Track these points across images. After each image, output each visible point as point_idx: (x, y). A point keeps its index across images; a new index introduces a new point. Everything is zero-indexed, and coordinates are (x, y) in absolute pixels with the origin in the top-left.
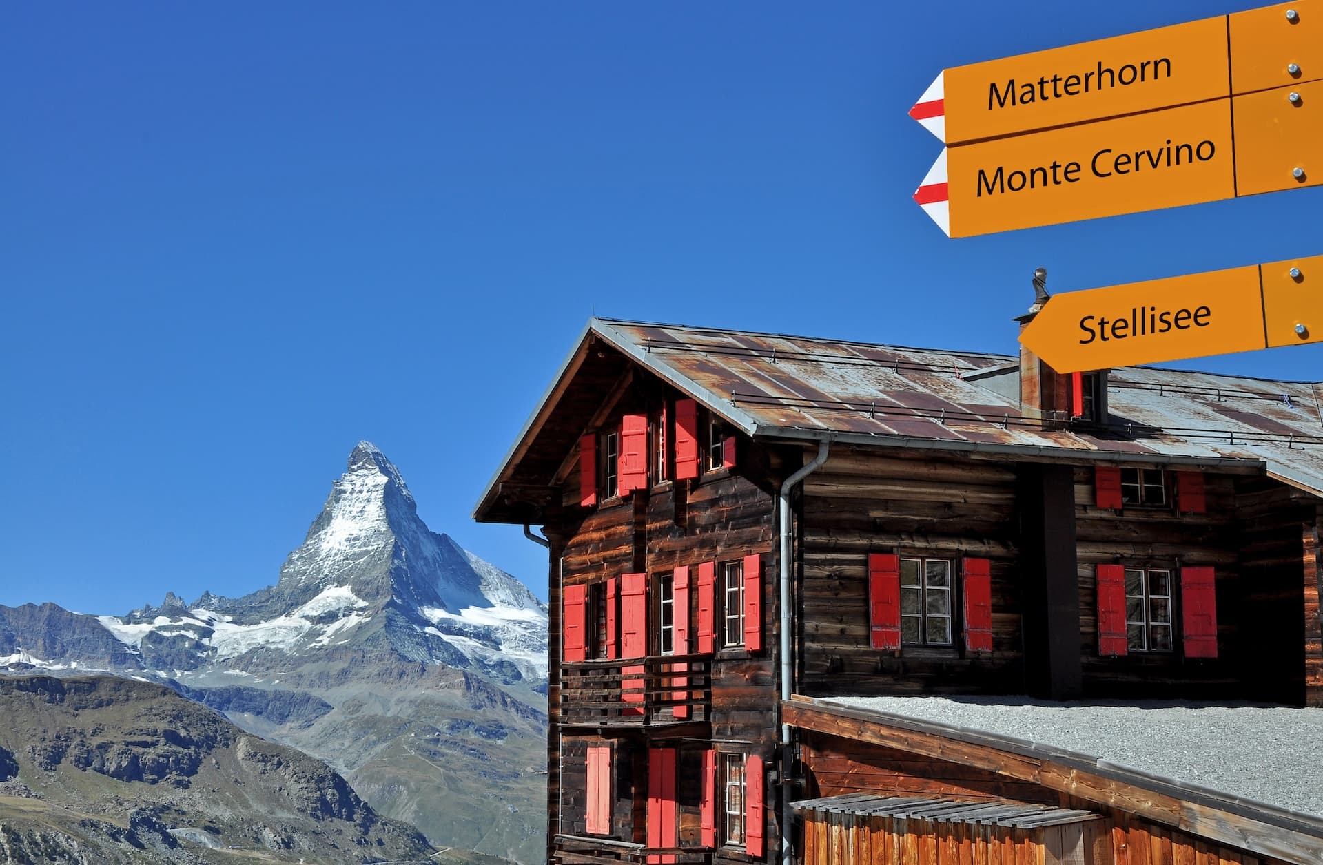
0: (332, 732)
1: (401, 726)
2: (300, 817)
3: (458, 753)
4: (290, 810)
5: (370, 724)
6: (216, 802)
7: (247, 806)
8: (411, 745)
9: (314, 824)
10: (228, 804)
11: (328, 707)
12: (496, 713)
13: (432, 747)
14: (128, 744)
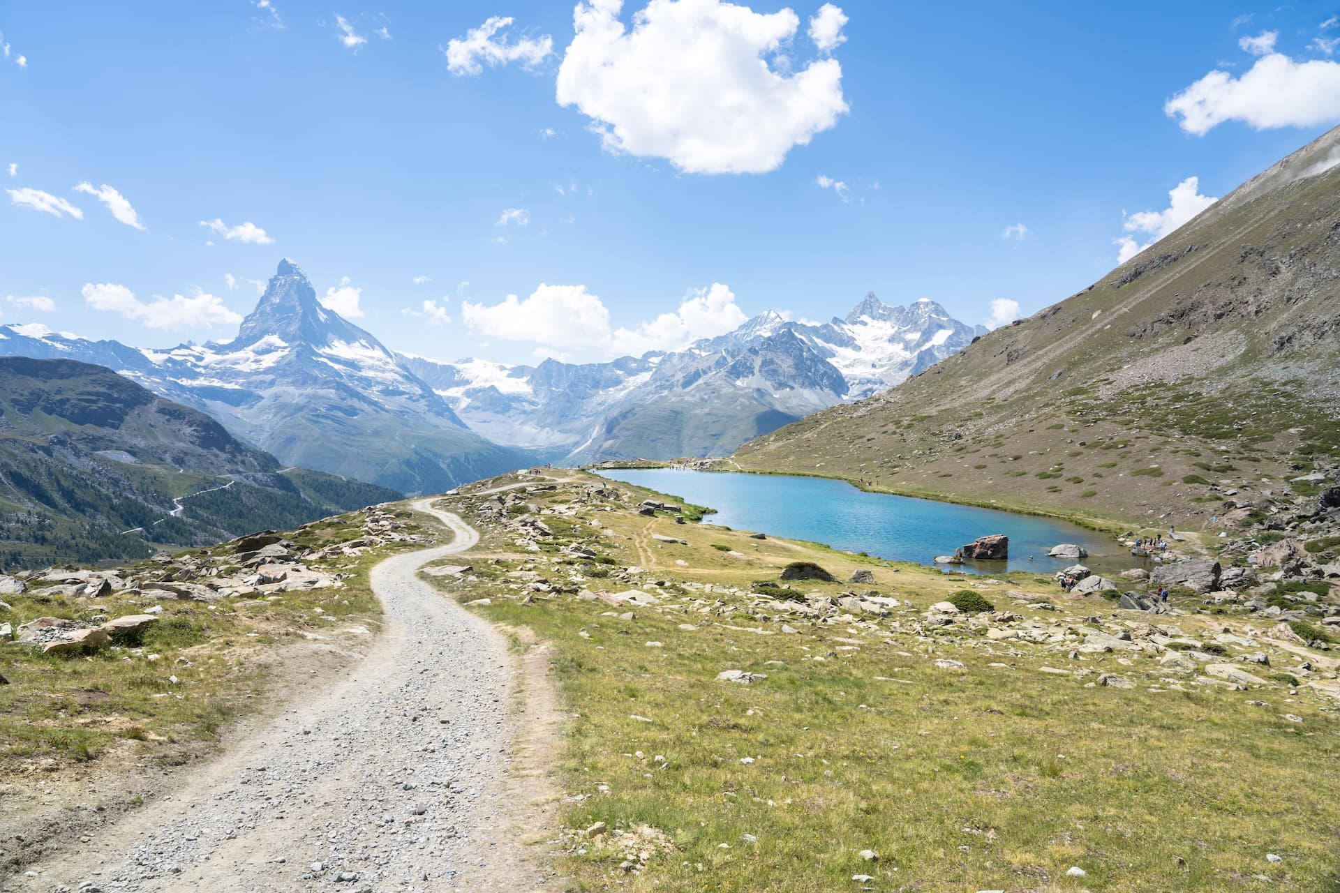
0: (262, 411)
1: (300, 408)
2: (191, 446)
3: (329, 422)
4: (184, 442)
5: (283, 407)
6: (136, 436)
7: (156, 438)
8: (303, 417)
9: (200, 450)
10: (144, 437)
11: (263, 398)
12: (355, 403)
13: (315, 419)
14: (79, 400)
